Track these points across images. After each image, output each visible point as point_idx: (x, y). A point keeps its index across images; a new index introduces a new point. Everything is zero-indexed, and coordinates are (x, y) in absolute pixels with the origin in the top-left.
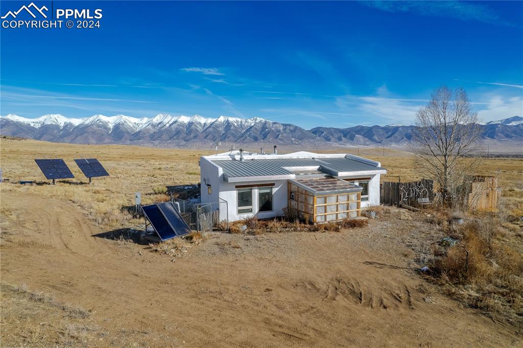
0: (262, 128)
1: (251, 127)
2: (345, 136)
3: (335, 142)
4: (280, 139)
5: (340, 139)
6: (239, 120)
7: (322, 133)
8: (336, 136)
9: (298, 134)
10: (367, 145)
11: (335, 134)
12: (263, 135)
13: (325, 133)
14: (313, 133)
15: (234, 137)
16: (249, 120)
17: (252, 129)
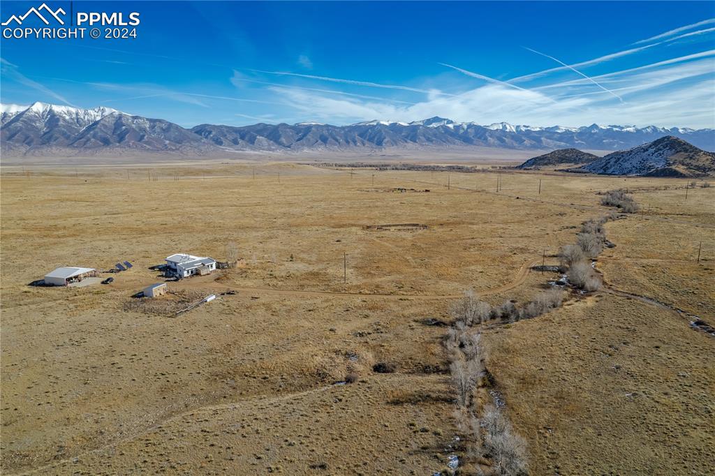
0: (115, 124)
1: (96, 123)
2: (242, 138)
3: (229, 146)
4: (146, 143)
5: (235, 142)
6: (73, 110)
7: (210, 133)
8: (230, 137)
9: (173, 134)
10: (273, 150)
11: (228, 135)
12: (119, 135)
13: (214, 133)
14: (196, 132)
15: (67, 139)
16: (91, 112)
17: (99, 126)
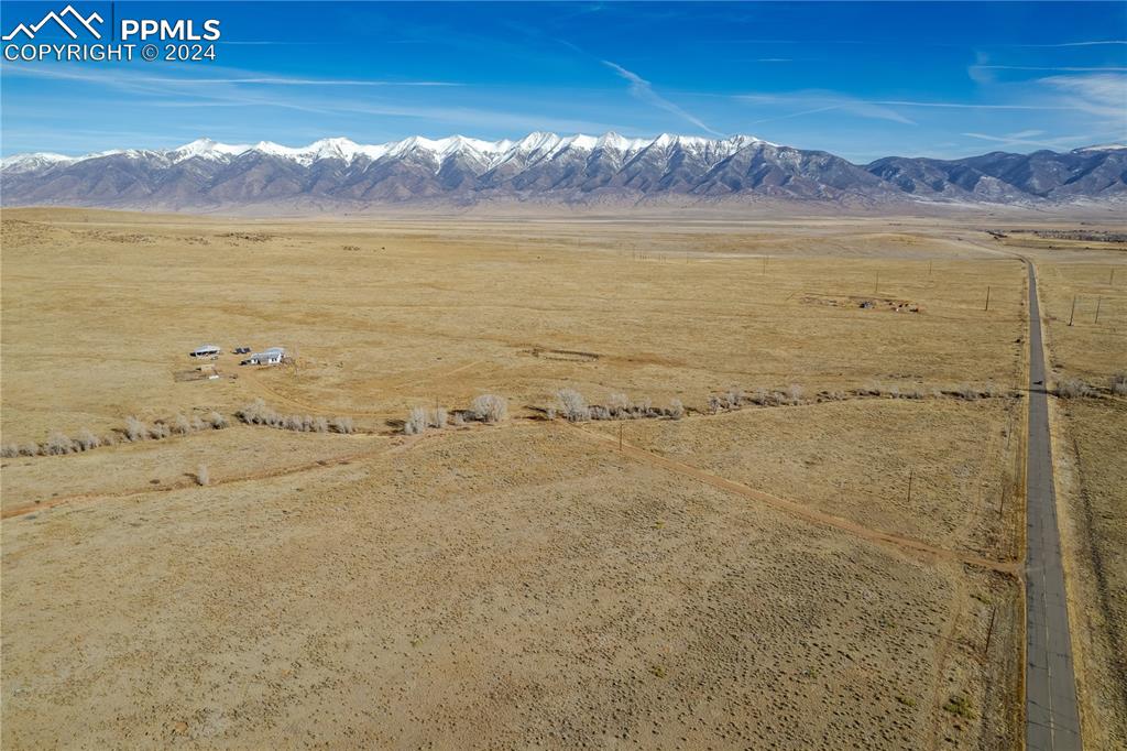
0: (753, 160)
1: (729, 159)
2: (953, 180)
3: (926, 193)
4: (791, 188)
5: (938, 187)
6: (703, 142)
7: (896, 171)
8: (930, 178)
9: (835, 173)
10: (1007, 202)
11: (927, 176)
12: (755, 176)
13: (902, 172)
14: (871, 171)
15: (689, 182)
16: (726, 144)
17: (731, 163)
